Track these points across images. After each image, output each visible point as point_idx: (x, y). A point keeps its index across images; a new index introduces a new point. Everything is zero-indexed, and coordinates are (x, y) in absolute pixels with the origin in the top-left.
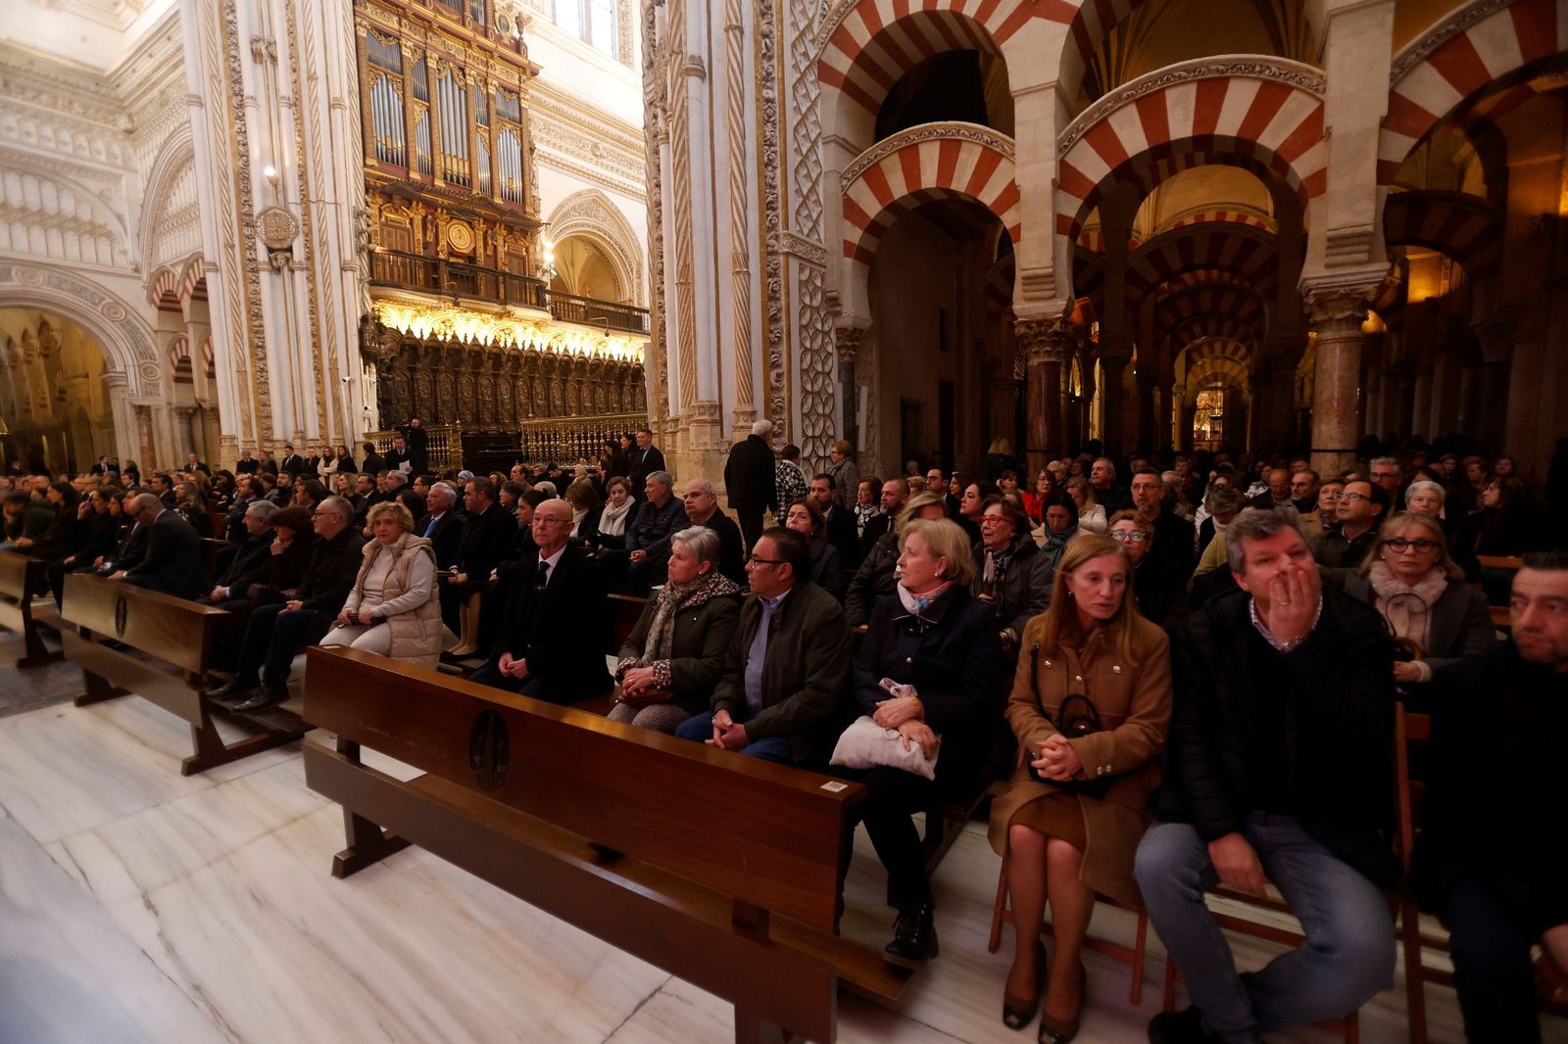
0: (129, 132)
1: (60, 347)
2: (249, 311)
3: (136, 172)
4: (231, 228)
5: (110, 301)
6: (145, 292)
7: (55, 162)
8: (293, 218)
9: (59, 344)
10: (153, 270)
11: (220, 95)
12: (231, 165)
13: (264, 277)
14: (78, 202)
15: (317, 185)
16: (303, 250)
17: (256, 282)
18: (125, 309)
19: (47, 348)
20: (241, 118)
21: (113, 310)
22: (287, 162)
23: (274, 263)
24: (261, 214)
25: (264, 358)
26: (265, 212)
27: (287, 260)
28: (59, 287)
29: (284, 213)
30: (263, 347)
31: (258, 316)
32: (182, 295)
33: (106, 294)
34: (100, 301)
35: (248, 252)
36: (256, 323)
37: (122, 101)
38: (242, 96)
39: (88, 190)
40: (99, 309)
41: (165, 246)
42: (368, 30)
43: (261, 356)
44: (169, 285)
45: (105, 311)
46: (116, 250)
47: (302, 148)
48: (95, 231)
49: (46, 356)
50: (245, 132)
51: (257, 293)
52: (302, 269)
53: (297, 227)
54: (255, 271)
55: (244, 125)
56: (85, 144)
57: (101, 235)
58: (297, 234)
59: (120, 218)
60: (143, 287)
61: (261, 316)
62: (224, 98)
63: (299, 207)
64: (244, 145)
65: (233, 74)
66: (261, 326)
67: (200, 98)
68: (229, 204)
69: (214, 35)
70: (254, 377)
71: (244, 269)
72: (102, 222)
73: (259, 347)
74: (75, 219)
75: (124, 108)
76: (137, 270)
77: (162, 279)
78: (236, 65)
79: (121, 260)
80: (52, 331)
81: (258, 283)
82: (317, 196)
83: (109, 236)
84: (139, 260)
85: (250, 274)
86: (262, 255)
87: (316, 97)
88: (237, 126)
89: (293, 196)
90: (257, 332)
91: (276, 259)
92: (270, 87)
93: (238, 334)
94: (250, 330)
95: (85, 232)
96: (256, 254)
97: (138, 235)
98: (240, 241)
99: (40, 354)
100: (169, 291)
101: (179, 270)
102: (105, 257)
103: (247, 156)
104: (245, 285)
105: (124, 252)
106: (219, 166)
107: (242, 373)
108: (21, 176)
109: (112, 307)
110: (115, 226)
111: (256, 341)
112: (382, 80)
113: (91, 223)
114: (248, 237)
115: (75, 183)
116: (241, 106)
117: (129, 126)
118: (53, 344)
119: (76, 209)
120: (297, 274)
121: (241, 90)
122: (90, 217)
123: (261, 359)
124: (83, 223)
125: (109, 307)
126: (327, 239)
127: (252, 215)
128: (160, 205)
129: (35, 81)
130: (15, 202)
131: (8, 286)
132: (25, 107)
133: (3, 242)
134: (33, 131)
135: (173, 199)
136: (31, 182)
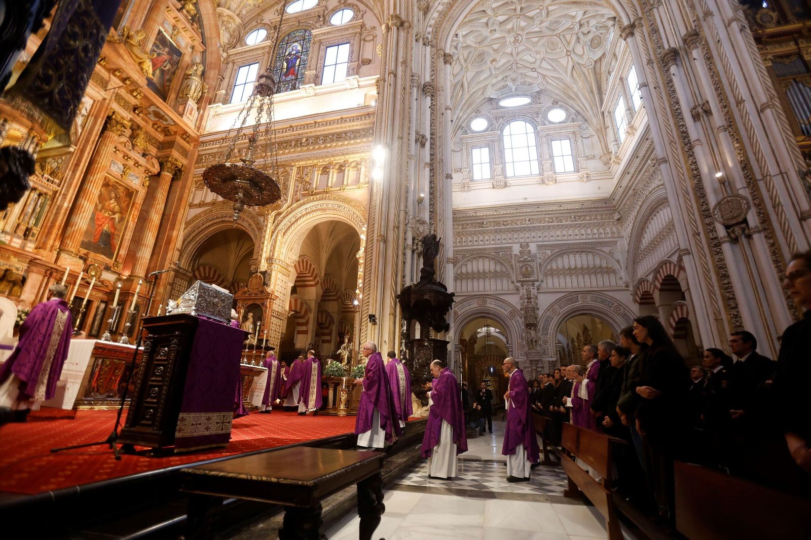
0: (619, 220)
2: (717, 274)
3: (623, 237)
4: (696, 223)
5: (616, 304)
6: (632, 297)
7: (591, 243)
8: (744, 198)
10: (635, 284)
11: (677, 150)
12: (689, 185)
13: (726, 248)
14: (601, 259)
15: (761, 168)
16: (756, 218)
17: (720, 252)
18: (624, 308)
20: (692, 155)
21: (618, 309)
22: (730, 164)
23: (733, 236)
24: (716, 206)
25: (736, 307)
26: (719, 204)
27: (743, 230)
28: (595, 301)
29: (735, 198)
30: (734, 299)
31: (726, 276)
32: (654, 290)
33: (615, 301)
34: (613, 305)
35: (711, 234)
36: (726, 281)
37: (615, 206)
38: (690, 143)
39: (604, 252)
40: (612, 309)
41: (640, 268)
42: (772, 60)
43: (733, 305)
44: (645, 287)
45: (615, 310)
46: (618, 278)
47: (742, 149)
48: (609, 271)
50: (696, 162)
51: (722, 260)
52: (759, 232)
53: (748, 203)
54: (718, 245)
55: (694, 158)
56: (602, 232)
57: (611, 272)
58: (749, 208)
59: (618, 261)
60: (631, 294)
61: (729, 276)
62: (680, 151)
63: (747, 189)
64: (696, 170)
65: (683, 134)
66: (729, 283)
67: (665, 158)
68: (692, 208)
69: (668, 121)
70: (730, 322)
71: (709, 246)
72: (611, 266)
73: (730, 299)
74: (600, 267)
75: (616, 210)
76: (627, 286)
77: (640, 287)
78: (684, 129)
79: (620, 283)
81: (722, 253)
82: (763, 175)
83: (614, 272)
84: (628, 281)
85: (715, 249)
86: (721, 232)
87: (746, 112)
88: (690, 161)
89: (740, 184)
90: (727, 288)
91: (733, 232)
92: (708, 129)
93: (711, 293)
94: (721, 288)
95: (605, 272)
96: (717, 234)
97: (627, 268)
98: (704, 229)
100: (645, 292)
101: (650, 278)
102: (613, 283)
103: (700, 175)
104: (712, 257)
105: (621, 278)
106: (682, 189)
107: (718, 320)
110: (616, 266)
111: (728, 295)
112: (792, 85)
113: (607, 268)
114: (708, 225)
115: (599, 250)
116: (691, 148)
117: (619, 217)
119: (600, 262)
120: (756, 237)
121: (689, 140)
122: (606, 265)
123: (733, 308)
124: (604, 268)
125: (617, 307)
126: (779, 201)
127: (709, 210)
128: (637, 248)
129: (584, 212)
130: (579, 266)
131: (577, 304)
132: (581, 224)
133: (575, 284)
134: (584, 233)
135: (643, 240)
136: (584, 255)
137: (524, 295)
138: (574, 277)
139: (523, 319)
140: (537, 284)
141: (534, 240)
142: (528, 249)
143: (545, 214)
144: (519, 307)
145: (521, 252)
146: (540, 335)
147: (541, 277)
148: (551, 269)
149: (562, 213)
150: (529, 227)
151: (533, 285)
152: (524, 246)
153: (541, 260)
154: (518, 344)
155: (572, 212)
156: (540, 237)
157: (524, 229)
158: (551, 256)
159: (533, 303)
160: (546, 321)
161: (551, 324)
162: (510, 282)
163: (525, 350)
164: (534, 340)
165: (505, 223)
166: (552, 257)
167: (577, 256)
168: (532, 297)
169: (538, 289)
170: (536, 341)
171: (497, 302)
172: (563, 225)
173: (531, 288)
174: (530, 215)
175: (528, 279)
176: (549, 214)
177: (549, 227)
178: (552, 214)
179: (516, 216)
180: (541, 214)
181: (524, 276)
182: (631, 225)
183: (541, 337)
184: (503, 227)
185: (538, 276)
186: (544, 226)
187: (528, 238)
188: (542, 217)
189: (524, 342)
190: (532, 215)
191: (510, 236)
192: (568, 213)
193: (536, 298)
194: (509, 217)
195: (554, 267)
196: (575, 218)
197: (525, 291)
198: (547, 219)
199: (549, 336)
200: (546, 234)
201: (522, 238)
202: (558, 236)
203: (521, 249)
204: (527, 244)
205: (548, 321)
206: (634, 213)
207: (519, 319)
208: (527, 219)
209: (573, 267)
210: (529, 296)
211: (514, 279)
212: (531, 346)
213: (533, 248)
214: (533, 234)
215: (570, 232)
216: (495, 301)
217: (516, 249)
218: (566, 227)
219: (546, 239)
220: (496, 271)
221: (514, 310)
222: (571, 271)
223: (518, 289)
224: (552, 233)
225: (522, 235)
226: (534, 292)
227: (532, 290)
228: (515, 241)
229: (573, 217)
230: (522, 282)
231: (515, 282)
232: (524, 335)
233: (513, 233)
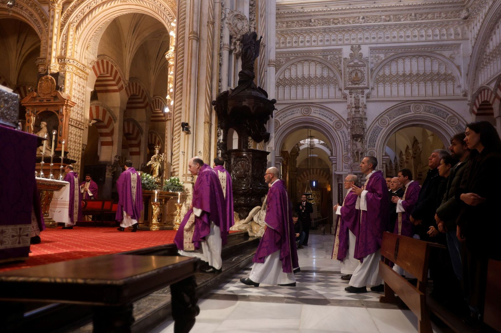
0: (466, 18)
1: (421, 151)
3: (468, 39)
5: (451, 115)
6: (469, 107)
7: (431, 46)
9: (421, 150)
10: (474, 93)
14: (440, 65)
18: (459, 120)
19: (415, 154)
21: (452, 120)
28: (429, 112)
32: (494, 99)
33: (449, 112)
34: (447, 116)
37: (464, 2)
39: (444, 56)
40: (446, 120)
41: (483, 75)
44: (484, 97)
45: (449, 121)
46: (456, 86)
48: (447, 78)
49: (414, 158)
56: (445, 32)
57: (449, 79)
59: (458, 67)
60: (468, 104)
72: (450, 72)
74: (438, 74)
75: (464, 6)
76: (465, 95)
77: (480, 96)
79: (458, 92)
80: (418, 144)
83: (453, 79)
84: (467, 88)
95: (442, 80)
97: (467, 75)
99: (412, 157)
100: (485, 101)
101: (492, 86)
102: (450, 92)
105: (459, 86)
108: (417, 58)
109: (451, 119)
110: (456, 73)
113: (445, 74)
115: (437, 54)
117: (466, 15)
118: (418, 151)
119: (439, 68)
122: (445, 71)
124: (442, 75)
125: (451, 118)
128: (482, 51)
129: (427, 8)
130: (415, 72)
131: (408, 115)
132: (421, 23)
133: (408, 93)
134: (424, 34)
135: (491, 43)
136: (421, 60)
137: (352, 104)
138: (408, 85)
139: (349, 130)
140: (366, 91)
141: (367, 41)
142: (360, 52)
143: (382, 11)
144: (345, 117)
145: (351, 55)
146: (366, 147)
147: (371, 84)
148: (384, 76)
149: (402, 10)
150: (362, 26)
151: (363, 93)
152: (356, 48)
153: (373, 65)
154: (342, 156)
155: (413, 9)
156: (374, 38)
157: (356, 29)
158: (384, 60)
159: (361, 113)
160: (374, 132)
161: (379, 135)
162: (337, 89)
163: (349, 163)
164: (360, 153)
165: (336, 21)
166: (386, 62)
167: (414, 61)
168: (361, 106)
169: (368, 97)
170: (362, 154)
171: (322, 110)
172: (401, 25)
173: (360, 96)
174: (364, 12)
175: (357, 86)
176: (386, 11)
177: (385, 26)
178: (390, 11)
179: (349, 13)
180: (378, 11)
181: (354, 82)
182: (479, 25)
183: (368, 149)
184: (333, 26)
185: (368, 83)
186: (379, 26)
187: (360, 39)
188: (378, 14)
189: (349, 155)
190: (367, 12)
191: (340, 36)
192: (409, 10)
193: (365, 107)
194: (341, 14)
195: (387, 72)
196: (415, 15)
197: (353, 100)
198: (383, 17)
199: (375, 148)
200: (381, 34)
201: (353, 39)
202: (394, 37)
203: (352, 52)
204: (359, 46)
205: (376, 131)
206: (485, 11)
207: (345, 129)
208: (361, 17)
209: (408, 73)
210: (357, 105)
211: (342, 85)
212: (357, 159)
213: (365, 51)
214: (367, 35)
215: (409, 33)
216: (321, 110)
217: (346, 52)
218: (405, 27)
219: (380, 41)
220: (322, 77)
221: (340, 120)
222: (405, 78)
223: (345, 97)
224: (388, 34)
225: (353, 36)
226: (363, 100)
227: (361, 99)
228: (346, 42)
229: (413, 15)
230: (351, 89)
231: (343, 89)
232: (349, 147)
233: (343, 33)
